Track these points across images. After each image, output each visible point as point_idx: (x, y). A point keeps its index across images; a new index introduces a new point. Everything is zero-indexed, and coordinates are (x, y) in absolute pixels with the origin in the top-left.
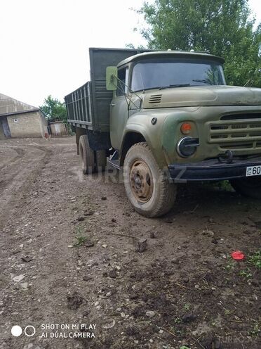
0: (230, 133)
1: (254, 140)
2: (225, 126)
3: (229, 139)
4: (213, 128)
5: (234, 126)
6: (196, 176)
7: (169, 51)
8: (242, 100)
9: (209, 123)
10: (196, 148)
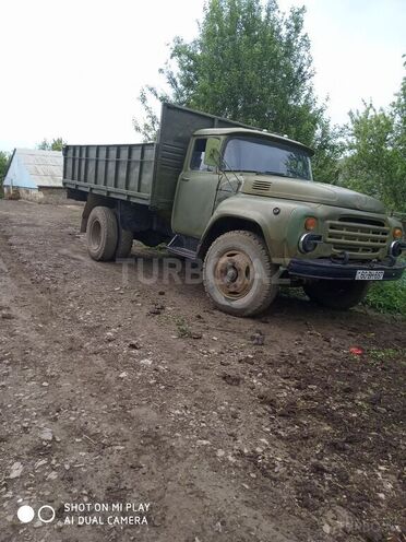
0: (345, 235)
1: (360, 246)
2: (341, 227)
3: (343, 241)
4: (331, 228)
5: (349, 229)
6: (323, 274)
7: (265, 132)
8: (357, 205)
9: (329, 222)
10: (316, 245)
